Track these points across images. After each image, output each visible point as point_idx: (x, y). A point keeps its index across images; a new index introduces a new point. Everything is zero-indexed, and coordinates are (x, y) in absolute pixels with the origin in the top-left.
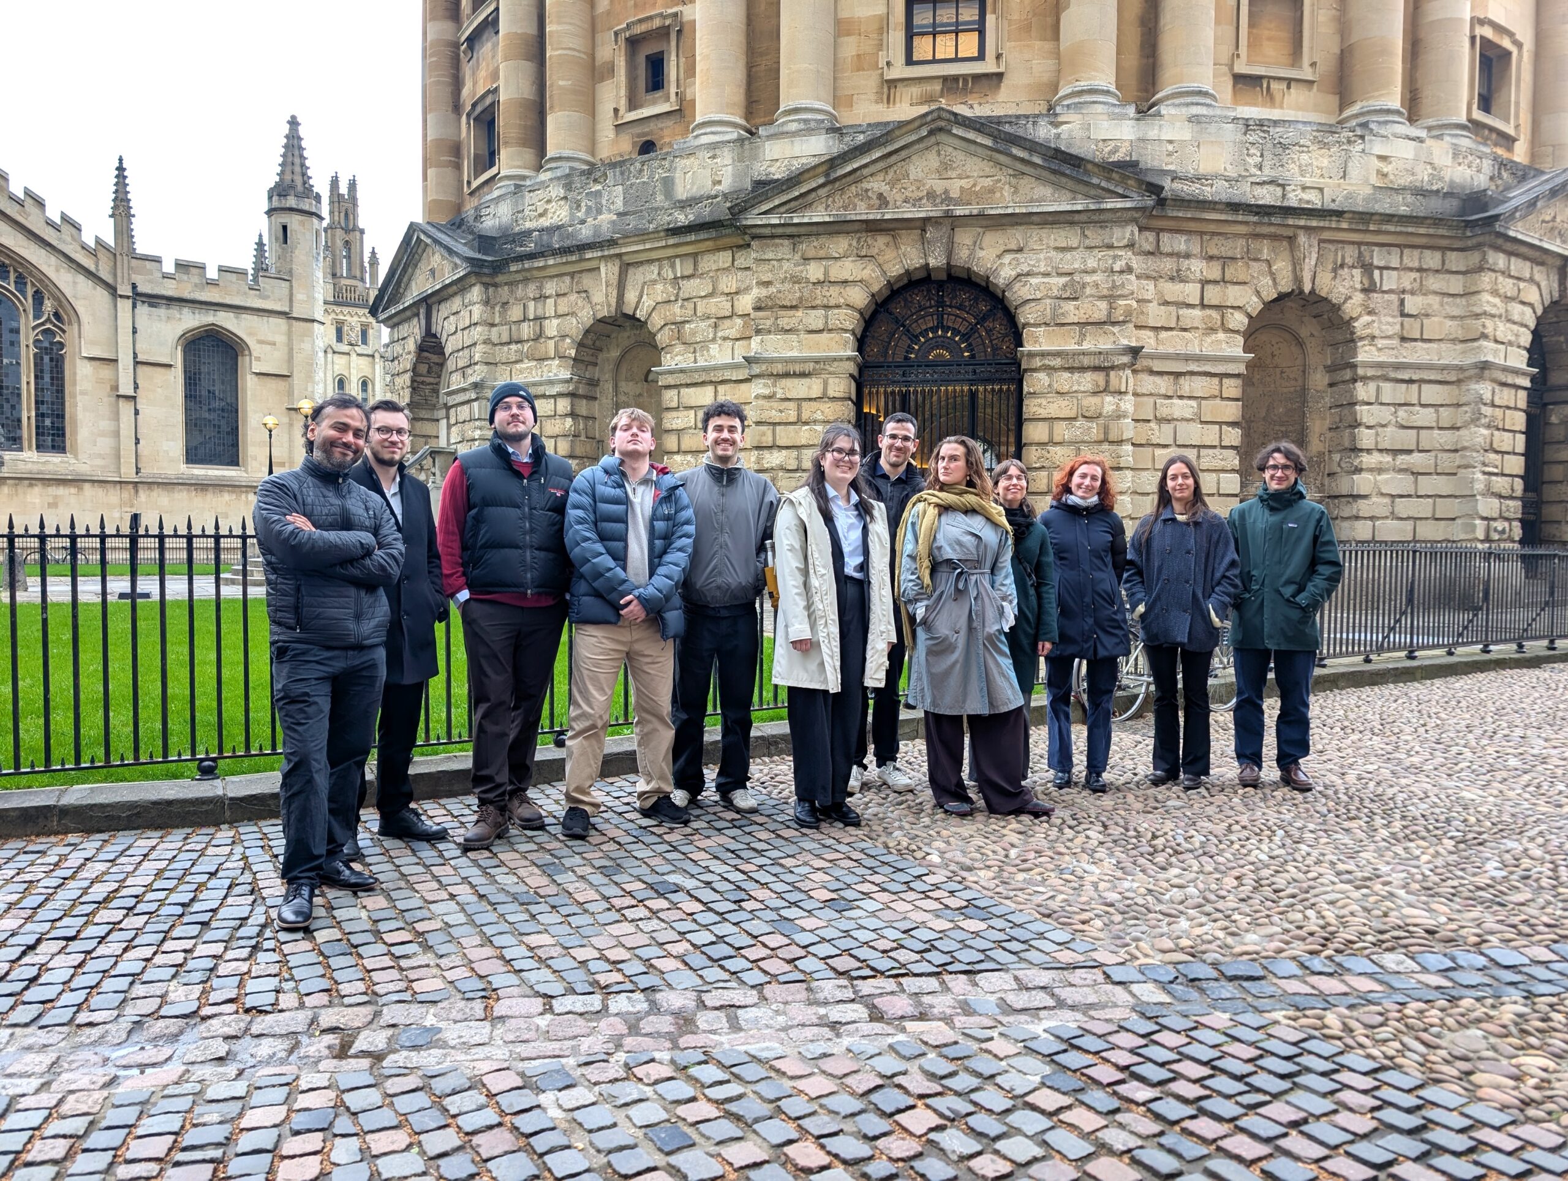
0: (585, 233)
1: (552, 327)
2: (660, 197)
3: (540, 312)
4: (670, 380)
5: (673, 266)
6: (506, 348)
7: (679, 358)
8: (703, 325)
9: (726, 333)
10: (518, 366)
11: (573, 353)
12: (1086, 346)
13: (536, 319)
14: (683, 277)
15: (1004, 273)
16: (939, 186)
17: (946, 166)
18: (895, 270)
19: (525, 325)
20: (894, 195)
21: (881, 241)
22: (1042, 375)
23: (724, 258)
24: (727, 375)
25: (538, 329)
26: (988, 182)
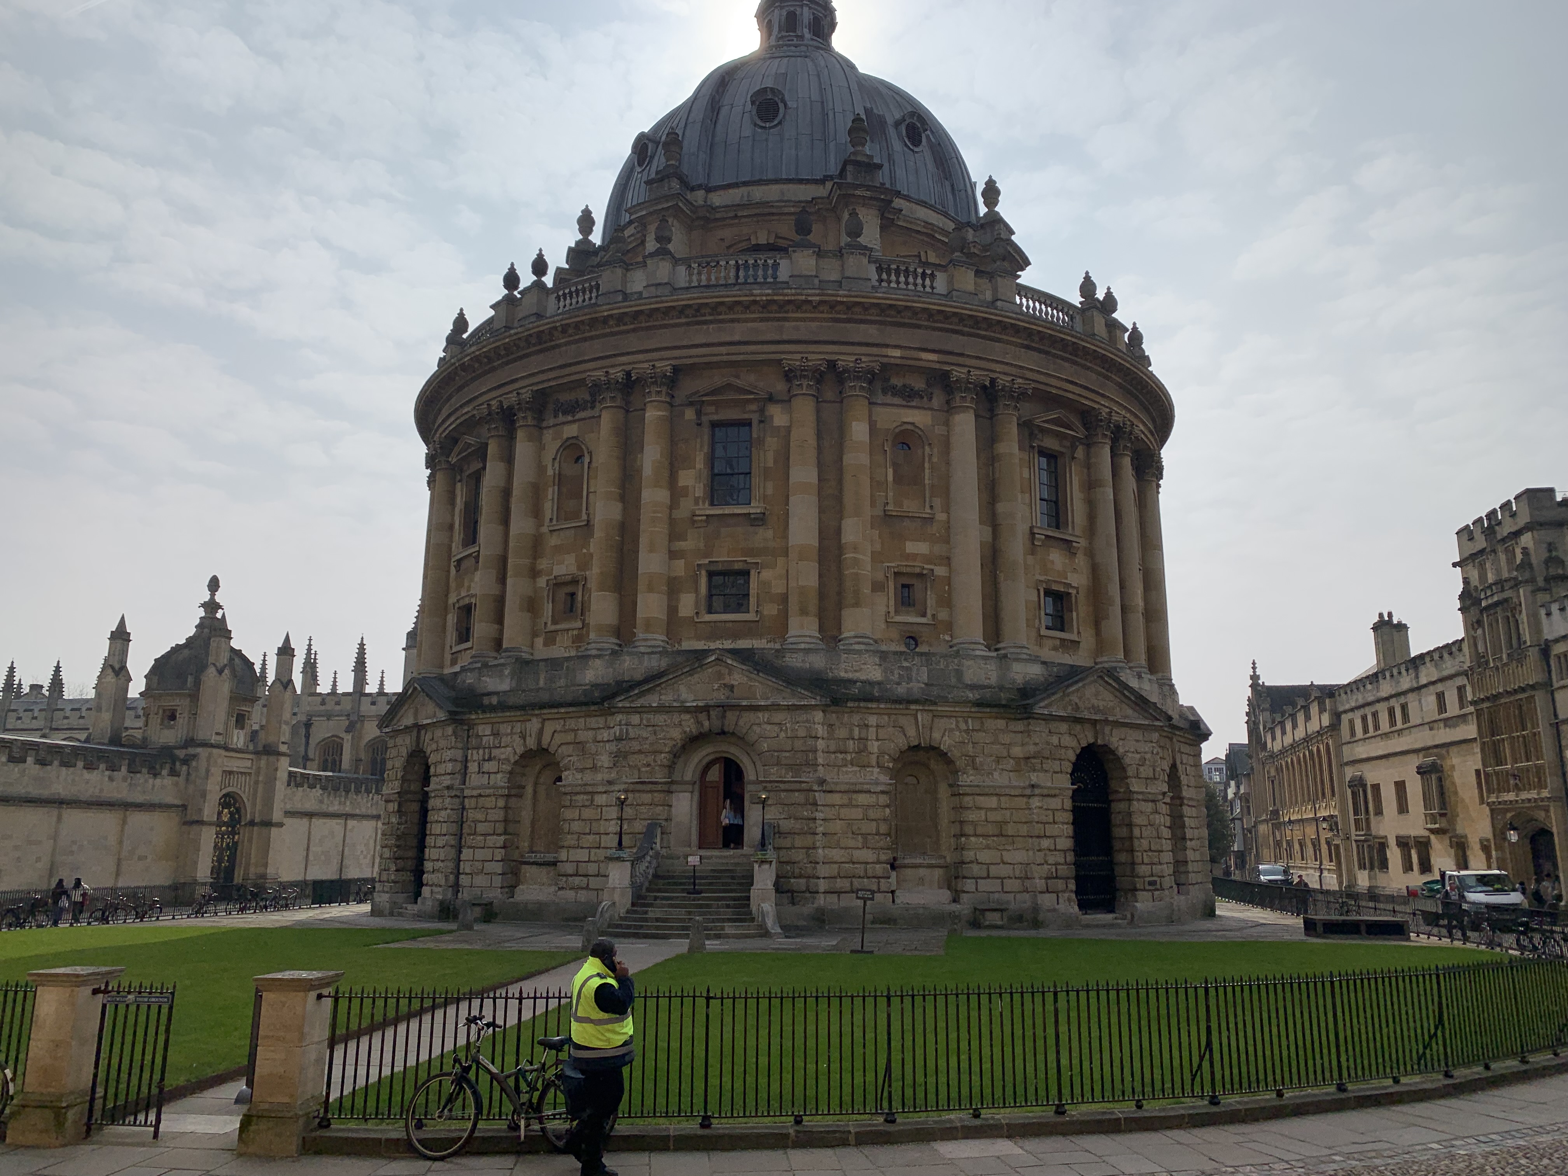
0: (901, 690)
1: (874, 747)
2: (953, 681)
3: (863, 736)
4: (968, 790)
5: (966, 723)
6: (833, 756)
7: (972, 778)
8: (989, 759)
9: (1004, 767)
10: (844, 769)
11: (891, 765)
12: (1149, 790)
13: (860, 739)
14: (973, 730)
15: (1121, 750)
16: (1095, 702)
17: (1097, 694)
18: (1084, 744)
19: (851, 742)
20: (1080, 704)
21: (1078, 727)
22: (1135, 803)
23: (1001, 723)
24: (1007, 791)
25: (862, 746)
26: (1111, 704)
